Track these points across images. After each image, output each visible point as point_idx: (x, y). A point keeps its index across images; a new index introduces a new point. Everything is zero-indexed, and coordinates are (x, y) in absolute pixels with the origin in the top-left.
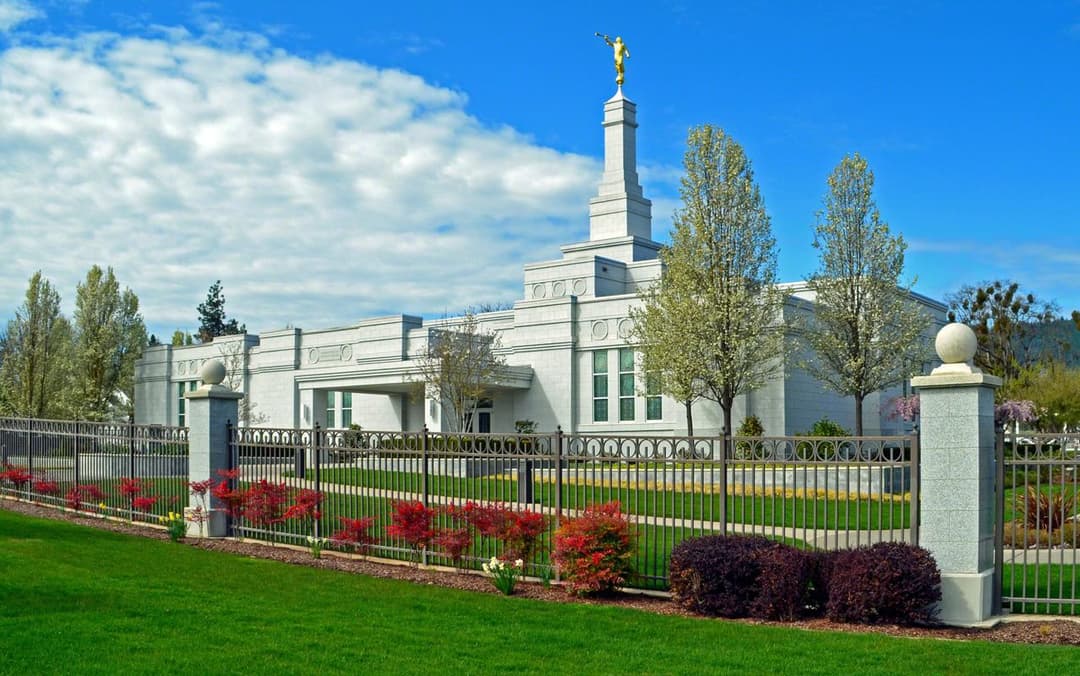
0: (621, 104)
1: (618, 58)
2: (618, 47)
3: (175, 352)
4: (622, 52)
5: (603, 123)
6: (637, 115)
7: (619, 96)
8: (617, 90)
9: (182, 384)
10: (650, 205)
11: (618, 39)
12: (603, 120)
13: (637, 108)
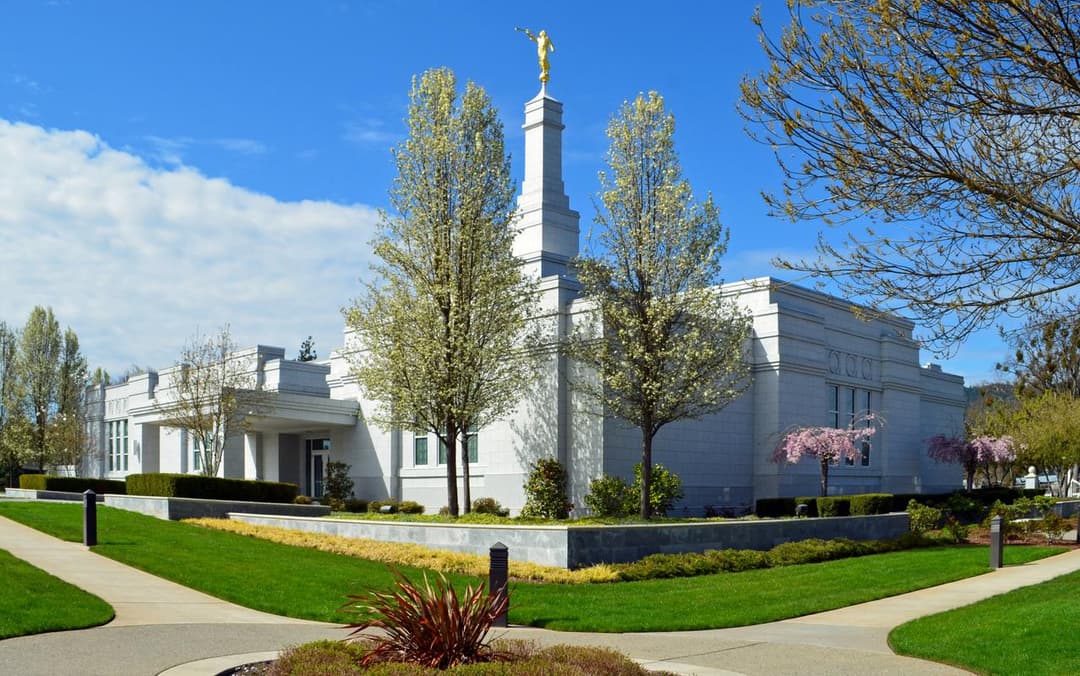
0: (541, 103)
1: (542, 54)
2: (541, 41)
3: (107, 391)
4: (546, 47)
5: (523, 126)
6: (563, 115)
7: (542, 94)
8: (540, 90)
9: (111, 423)
10: (579, 217)
11: (542, 33)
12: (524, 123)
13: (563, 108)
